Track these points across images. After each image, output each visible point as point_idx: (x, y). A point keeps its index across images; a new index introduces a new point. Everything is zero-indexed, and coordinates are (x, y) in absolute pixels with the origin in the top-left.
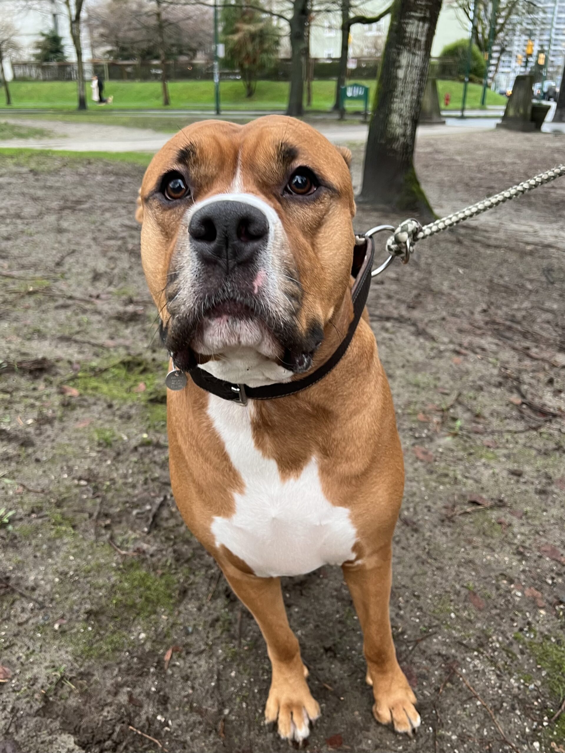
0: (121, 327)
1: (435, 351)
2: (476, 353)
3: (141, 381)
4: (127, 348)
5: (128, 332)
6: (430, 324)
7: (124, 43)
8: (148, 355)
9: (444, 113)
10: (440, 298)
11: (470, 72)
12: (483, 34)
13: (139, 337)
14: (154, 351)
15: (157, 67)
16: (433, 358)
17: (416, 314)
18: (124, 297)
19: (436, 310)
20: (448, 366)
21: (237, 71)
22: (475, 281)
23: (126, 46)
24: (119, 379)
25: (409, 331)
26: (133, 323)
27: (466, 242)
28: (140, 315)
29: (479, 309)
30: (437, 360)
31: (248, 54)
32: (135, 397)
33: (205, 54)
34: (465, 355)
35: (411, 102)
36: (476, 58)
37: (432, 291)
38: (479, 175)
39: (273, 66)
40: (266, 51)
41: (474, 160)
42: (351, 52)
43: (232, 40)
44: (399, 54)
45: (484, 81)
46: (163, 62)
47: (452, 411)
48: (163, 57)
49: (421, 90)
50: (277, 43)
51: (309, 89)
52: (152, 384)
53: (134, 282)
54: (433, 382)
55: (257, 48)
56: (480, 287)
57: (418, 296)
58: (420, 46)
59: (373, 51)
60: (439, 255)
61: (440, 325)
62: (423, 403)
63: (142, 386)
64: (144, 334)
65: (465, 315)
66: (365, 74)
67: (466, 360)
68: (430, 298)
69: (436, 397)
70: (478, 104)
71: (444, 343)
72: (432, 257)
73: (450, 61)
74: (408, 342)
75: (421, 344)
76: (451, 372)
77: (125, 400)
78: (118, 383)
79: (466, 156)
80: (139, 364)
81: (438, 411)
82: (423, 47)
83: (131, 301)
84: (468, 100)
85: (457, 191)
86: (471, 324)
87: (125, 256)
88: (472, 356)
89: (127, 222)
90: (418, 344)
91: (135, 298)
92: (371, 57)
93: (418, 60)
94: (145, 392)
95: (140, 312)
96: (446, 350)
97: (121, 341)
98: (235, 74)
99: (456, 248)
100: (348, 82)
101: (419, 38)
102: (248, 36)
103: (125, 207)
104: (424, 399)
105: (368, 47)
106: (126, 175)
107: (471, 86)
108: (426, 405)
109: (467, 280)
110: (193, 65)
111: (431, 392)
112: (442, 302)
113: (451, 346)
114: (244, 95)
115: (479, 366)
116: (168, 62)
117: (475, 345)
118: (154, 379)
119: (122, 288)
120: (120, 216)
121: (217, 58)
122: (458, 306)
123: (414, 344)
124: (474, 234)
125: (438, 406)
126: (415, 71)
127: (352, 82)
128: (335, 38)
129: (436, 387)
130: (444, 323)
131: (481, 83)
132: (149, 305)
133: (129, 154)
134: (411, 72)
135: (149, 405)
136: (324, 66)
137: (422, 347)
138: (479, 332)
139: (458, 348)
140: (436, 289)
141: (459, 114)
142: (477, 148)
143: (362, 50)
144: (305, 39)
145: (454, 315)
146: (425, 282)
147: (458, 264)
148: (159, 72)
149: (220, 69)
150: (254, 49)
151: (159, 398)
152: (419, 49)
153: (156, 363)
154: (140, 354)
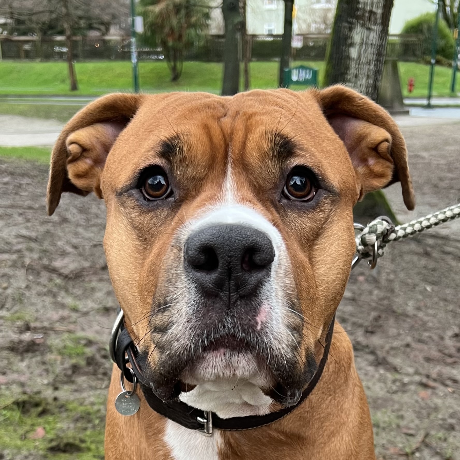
0: (15, 359)
1: (398, 384)
2: (446, 386)
3: (39, 425)
4: (22, 385)
5: (23, 365)
6: (392, 352)
7: (20, 14)
8: (49, 394)
9: (407, 102)
10: (404, 321)
11: (437, 52)
12: (451, 7)
13: (37, 372)
14: (56, 389)
15: (61, 44)
16: (395, 392)
17: (376, 340)
18: (19, 323)
19: (399, 334)
20: (413, 402)
21: (159, 49)
22: (445, 300)
23: (22, 18)
24: (11, 424)
25: (367, 360)
26: (30, 355)
27: (435, 254)
28: (38, 345)
29: (450, 333)
30: (400, 394)
31: (172, 29)
32: (31, 445)
33: (120, 28)
34: (433, 388)
35: (367, 87)
36: (444, 36)
37: (394, 312)
38: (450, 175)
39: (202, 43)
40: (194, 26)
41: (443, 157)
42: (295, 28)
43: (152, 12)
44: (351, 29)
45: (453, 63)
46: (68, 38)
47: (417, 455)
48: (68, 33)
49: (378, 72)
50: (207, 16)
51: (246, 71)
52: (53, 429)
53: (32, 304)
54: (395, 421)
55: (183, 21)
56: (451, 307)
57: (377, 319)
58: (376, 19)
59: (323, 26)
60: (403, 270)
61: (404, 353)
62: (383, 446)
63: (40, 431)
64: (44, 367)
65: (433, 341)
66: (313, 54)
67: (435, 394)
68: (391, 321)
69: (398, 439)
70: (448, 91)
71: (408, 375)
72: (395, 272)
73: (413, 39)
74: (366, 374)
75: (381, 375)
76: (417, 409)
77: (19, 449)
78: (11, 428)
79: (434, 152)
80: (37, 405)
81: (401, 455)
82: (379, 21)
83: (28, 328)
84: (434, 85)
85: (424, 194)
86: (440, 351)
87: (21, 273)
88: (441, 390)
89: (24, 232)
90: (377, 376)
91: (32, 325)
92: (319, 33)
93: (373, 37)
94: (44, 439)
95: (38, 342)
96: (411, 383)
97: (15, 376)
98: (158, 53)
99: (423, 261)
100: (293, 64)
101: (374, 10)
102: (171, 7)
103: (21, 214)
104: (384, 442)
105: (316, 22)
106: (23, 175)
107: (438, 69)
108: (387, 449)
109: (436, 299)
110: (105, 42)
111: (393, 433)
112: (406, 326)
113: (417, 378)
114: (168, 79)
115: (450, 401)
116: (74, 38)
117: (444, 376)
118: (56, 423)
119: (16, 312)
120: (15, 225)
121: (134, 34)
122: (425, 330)
123: (373, 376)
124: (445, 245)
125: (401, 450)
126: (370, 50)
127: (298, 63)
128: (277, 10)
129: (398, 426)
130: (408, 350)
131: (450, 66)
132: (51, 332)
133: (28, 149)
134: (366, 51)
135: (50, 455)
136: (264, 44)
137: (382, 380)
138: (449, 360)
139: (425, 380)
140: (399, 311)
141: (425, 102)
142: (446, 142)
143: (309, 26)
144: (241, 11)
145: (420, 341)
146: (386, 302)
147: (426, 280)
148: (65, 50)
149: (138, 47)
150: (179, 22)
151: (62, 446)
152: (375, 24)
153: (58, 403)
154: (39, 393)
